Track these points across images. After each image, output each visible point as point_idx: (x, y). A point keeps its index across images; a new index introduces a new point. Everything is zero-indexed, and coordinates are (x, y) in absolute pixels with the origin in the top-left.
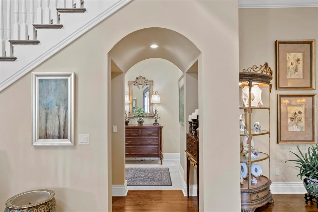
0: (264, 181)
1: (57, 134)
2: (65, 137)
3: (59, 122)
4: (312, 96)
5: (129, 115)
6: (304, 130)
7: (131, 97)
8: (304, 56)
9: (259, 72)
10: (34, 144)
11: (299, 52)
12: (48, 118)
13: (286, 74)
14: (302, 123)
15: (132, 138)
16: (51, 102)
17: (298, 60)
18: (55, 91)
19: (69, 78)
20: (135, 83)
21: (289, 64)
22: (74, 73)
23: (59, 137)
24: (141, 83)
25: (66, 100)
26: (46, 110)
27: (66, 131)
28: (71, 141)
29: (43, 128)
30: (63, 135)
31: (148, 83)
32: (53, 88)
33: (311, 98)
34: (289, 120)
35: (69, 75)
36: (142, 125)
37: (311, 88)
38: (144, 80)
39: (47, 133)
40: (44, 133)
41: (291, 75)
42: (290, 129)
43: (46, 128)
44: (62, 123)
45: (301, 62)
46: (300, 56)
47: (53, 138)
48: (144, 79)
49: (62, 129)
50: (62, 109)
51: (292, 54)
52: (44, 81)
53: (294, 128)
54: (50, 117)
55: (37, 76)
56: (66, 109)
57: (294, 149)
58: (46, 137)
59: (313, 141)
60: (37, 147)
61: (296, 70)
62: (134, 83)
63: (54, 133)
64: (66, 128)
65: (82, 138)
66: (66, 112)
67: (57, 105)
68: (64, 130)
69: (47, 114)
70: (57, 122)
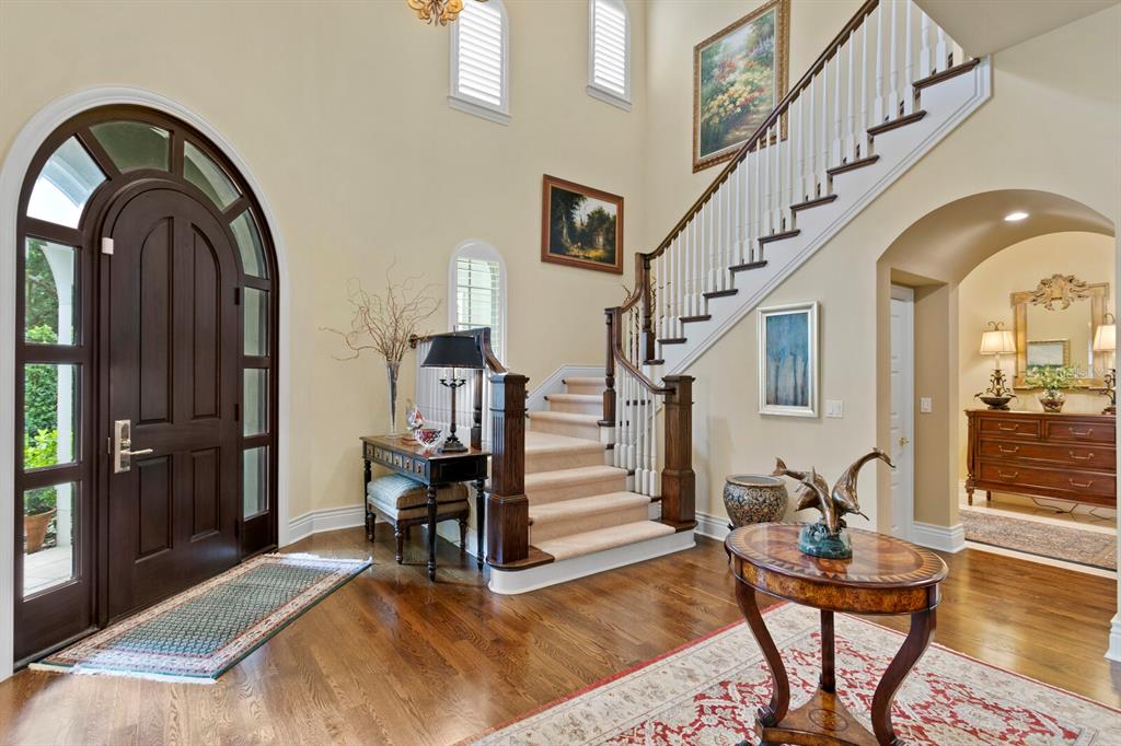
1: (792, 398)
2: (805, 404)
3: (795, 380)
5: (1015, 384)
7: (1021, 336)
10: (761, 412)
12: (780, 375)
15: (1018, 444)
16: (783, 350)
18: (789, 332)
19: (809, 311)
20: (1036, 297)
22: (818, 303)
23: (795, 404)
24: (1056, 295)
25: (805, 346)
26: (776, 364)
27: (805, 395)
28: (813, 409)
29: (773, 388)
30: (800, 399)
31: (1085, 293)
32: (786, 329)
35: (810, 307)
36: (1059, 412)
38: (1069, 286)
39: (778, 395)
40: (773, 396)
43: (777, 389)
44: (800, 382)
47: (787, 403)
48: (1071, 281)
49: (799, 390)
50: (800, 359)
52: (774, 319)
54: (782, 372)
55: (764, 312)
56: (805, 360)
58: (777, 402)
60: (764, 416)
62: (1033, 297)
63: (788, 396)
64: (805, 391)
65: (831, 406)
66: (806, 365)
67: (791, 354)
68: (803, 393)
69: (778, 367)
70: (792, 381)
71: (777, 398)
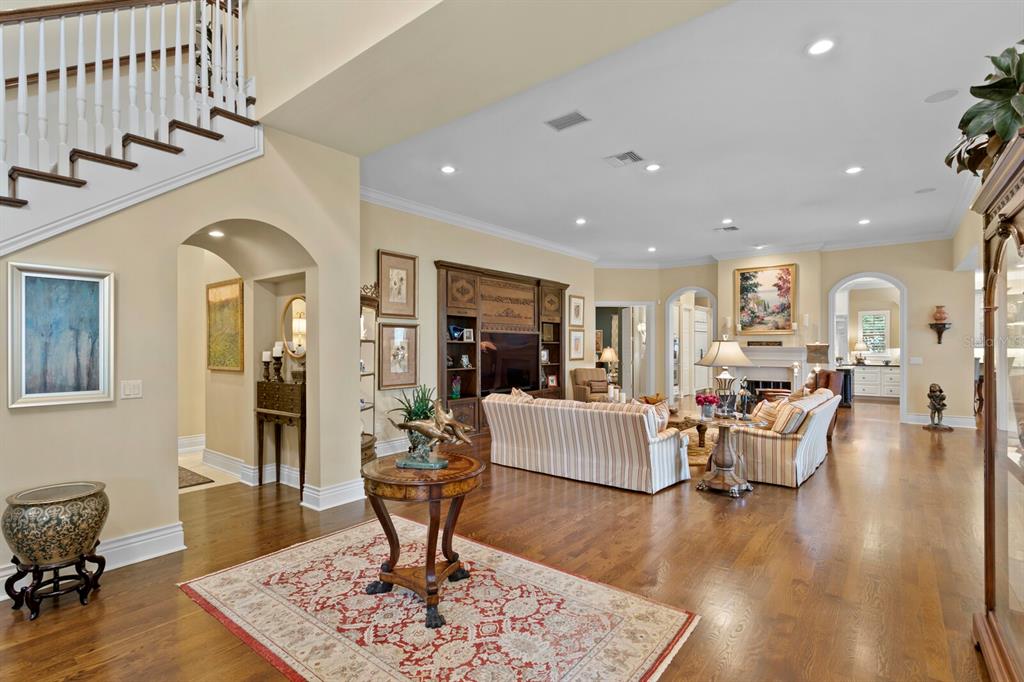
0: (370, 438)
1: (71, 381)
2: (92, 387)
3: (78, 360)
4: (415, 327)
6: (406, 370)
8: (407, 274)
9: (369, 294)
10: (10, 407)
11: (402, 269)
12: (50, 353)
13: (389, 296)
14: (405, 363)
16: (57, 323)
17: (402, 279)
18: (67, 302)
19: (101, 280)
21: (392, 283)
23: (78, 388)
25: (94, 321)
26: (43, 339)
27: (94, 376)
30: (85, 384)
32: (62, 297)
33: (413, 330)
34: (392, 358)
35: (102, 277)
37: (413, 316)
39: (48, 381)
40: (39, 380)
41: (394, 299)
42: (393, 370)
43: (45, 373)
44: (84, 361)
45: (404, 282)
46: (403, 274)
47: (62, 389)
49: (84, 372)
50: (85, 339)
51: (396, 271)
52: (39, 281)
53: (396, 369)
54: (55, 350)
55: (22, 269)
56: (94, 336)
57: (398, 394)
58: (45, 388)
59: (415, 383)
61: (399, 293)
63: (66, 379)
64: (93, 371)
65: (128, 386)
66: (95, 342)
67: (71, 328)
68: (89, 374)
69: (46, 345)
70: (72, 361)
71: (45, 384)
